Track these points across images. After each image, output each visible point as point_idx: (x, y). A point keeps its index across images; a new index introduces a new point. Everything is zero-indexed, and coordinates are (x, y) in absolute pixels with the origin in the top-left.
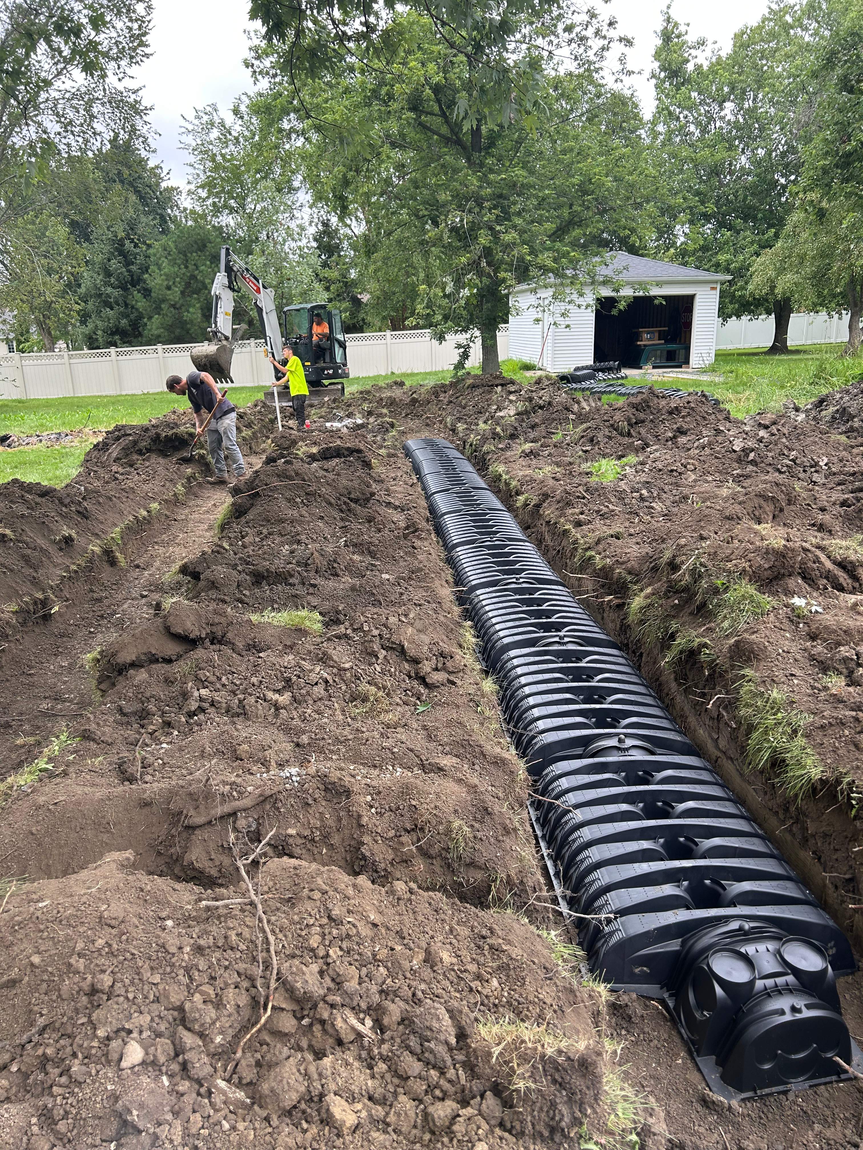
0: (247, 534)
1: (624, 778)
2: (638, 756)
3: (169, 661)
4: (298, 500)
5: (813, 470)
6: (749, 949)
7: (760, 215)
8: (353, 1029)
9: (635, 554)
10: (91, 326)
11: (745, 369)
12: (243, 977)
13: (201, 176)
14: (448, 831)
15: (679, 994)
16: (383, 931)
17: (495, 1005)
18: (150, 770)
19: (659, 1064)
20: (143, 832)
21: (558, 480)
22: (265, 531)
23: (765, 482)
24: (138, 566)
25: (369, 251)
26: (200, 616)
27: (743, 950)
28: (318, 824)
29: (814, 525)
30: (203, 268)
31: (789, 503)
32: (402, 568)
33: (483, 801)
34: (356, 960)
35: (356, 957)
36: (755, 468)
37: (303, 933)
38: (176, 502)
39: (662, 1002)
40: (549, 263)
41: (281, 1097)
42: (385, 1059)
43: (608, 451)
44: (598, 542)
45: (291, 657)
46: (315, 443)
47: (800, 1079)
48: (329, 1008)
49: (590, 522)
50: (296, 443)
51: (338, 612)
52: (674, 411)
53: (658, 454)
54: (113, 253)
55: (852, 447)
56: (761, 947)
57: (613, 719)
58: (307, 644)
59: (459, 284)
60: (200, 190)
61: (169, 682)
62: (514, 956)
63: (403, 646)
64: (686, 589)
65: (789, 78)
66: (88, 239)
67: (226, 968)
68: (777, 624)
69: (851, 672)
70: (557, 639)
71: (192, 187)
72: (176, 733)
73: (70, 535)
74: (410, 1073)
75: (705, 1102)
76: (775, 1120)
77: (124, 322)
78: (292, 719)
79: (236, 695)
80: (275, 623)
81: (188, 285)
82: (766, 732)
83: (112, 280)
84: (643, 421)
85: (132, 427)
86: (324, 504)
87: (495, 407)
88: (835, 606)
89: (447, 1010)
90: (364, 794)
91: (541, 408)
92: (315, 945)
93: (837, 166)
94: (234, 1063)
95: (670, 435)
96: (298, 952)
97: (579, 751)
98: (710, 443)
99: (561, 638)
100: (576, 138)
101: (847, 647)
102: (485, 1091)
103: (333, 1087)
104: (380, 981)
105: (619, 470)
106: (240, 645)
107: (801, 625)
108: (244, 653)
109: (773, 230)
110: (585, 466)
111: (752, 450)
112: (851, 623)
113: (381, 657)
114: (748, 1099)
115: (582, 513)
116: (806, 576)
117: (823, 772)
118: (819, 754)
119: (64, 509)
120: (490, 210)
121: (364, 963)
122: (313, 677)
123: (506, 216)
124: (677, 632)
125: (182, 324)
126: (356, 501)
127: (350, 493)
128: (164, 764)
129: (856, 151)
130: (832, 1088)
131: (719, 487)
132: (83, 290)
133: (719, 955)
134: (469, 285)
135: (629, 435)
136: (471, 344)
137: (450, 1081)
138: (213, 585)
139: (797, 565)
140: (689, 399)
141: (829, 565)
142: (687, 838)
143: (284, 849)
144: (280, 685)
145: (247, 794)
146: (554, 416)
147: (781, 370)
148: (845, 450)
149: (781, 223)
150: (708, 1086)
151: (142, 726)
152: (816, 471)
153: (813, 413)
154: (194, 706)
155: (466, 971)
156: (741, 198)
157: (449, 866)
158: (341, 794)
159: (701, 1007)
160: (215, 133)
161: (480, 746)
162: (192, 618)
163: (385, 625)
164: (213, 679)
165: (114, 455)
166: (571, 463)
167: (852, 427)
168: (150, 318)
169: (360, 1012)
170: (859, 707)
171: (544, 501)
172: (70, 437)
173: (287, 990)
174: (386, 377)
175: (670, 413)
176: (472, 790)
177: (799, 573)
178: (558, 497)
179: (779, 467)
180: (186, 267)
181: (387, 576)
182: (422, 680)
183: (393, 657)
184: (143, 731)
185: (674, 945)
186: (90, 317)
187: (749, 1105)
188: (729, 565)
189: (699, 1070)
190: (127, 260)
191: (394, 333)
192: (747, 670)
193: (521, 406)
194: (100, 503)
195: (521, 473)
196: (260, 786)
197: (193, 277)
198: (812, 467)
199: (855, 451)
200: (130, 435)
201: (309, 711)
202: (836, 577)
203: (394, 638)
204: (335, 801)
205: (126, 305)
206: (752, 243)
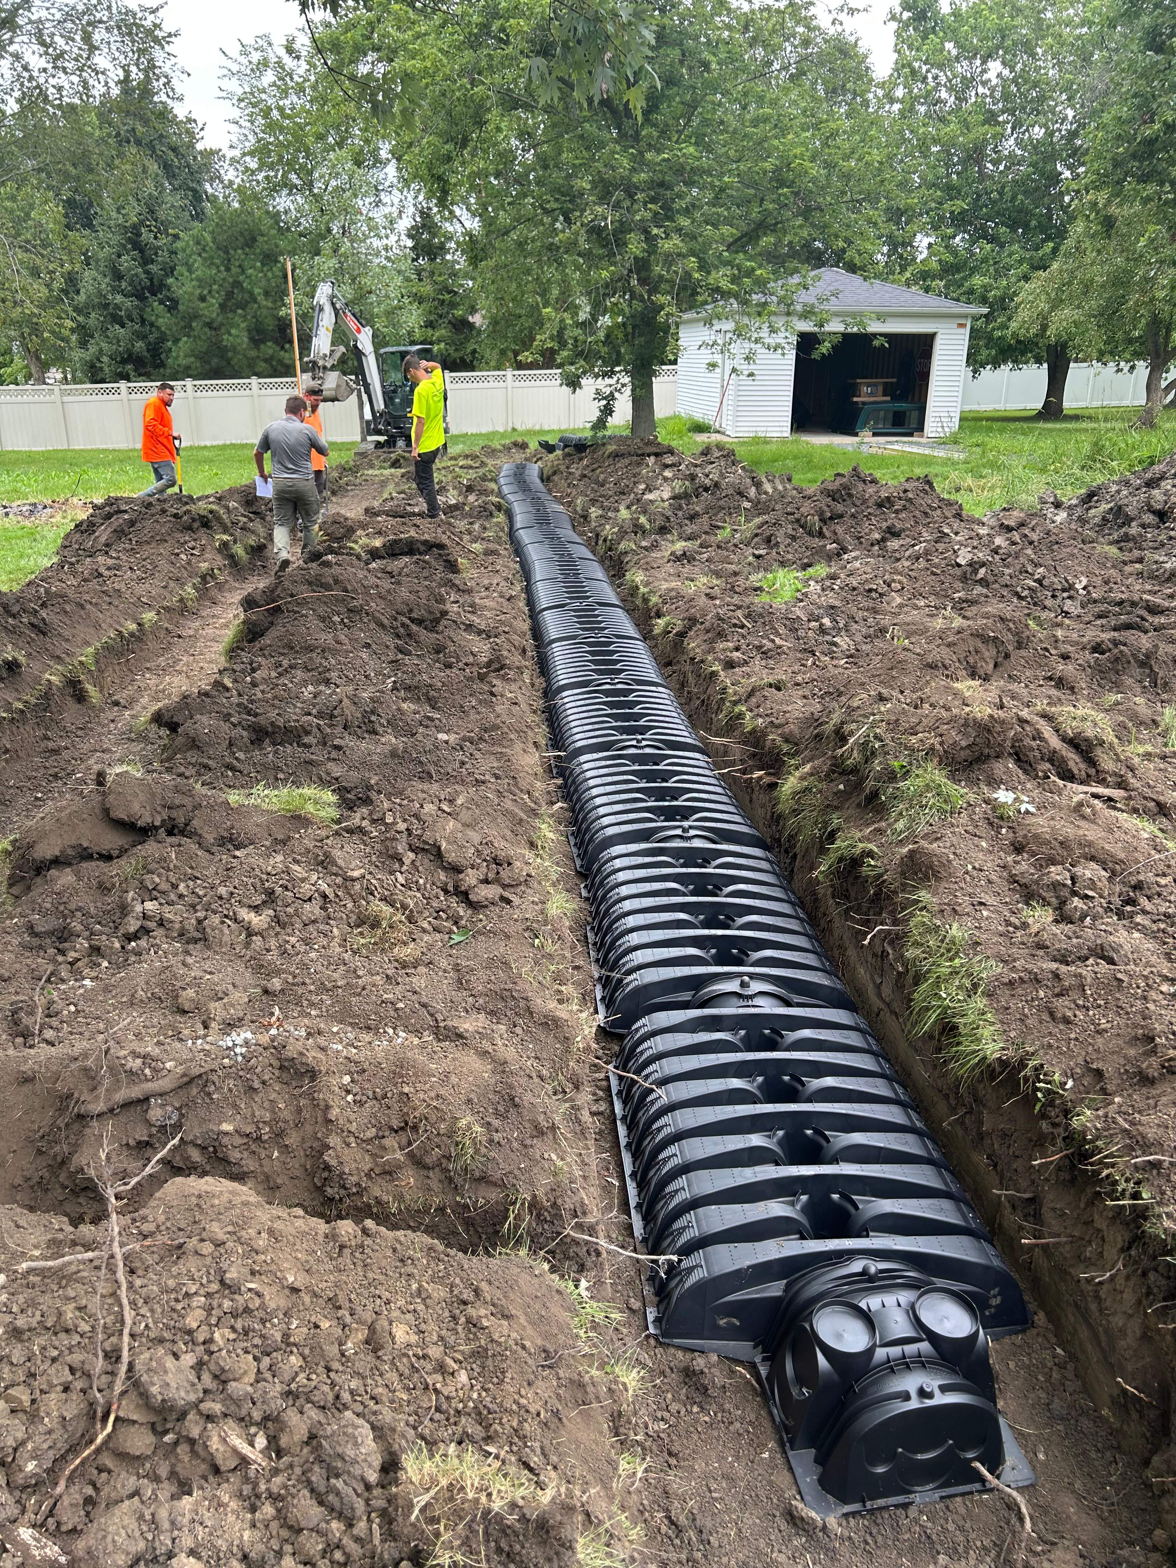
0: (260, 666)
1: (742, 1040)
2: (768, 1007)
3: (107, 858)
4: (336, 619)
5: (1065, 595)
6: (872, 1302)
7: (1034, 223)
8: (235, 1451)
9: (797, 714)
10: (93, 349)
11: (998, 441)
12: (78, 1374)
13: (250, 137)
14: (451, 1133)
15: (774, 1358)
16: (307, 1299)
17: (458, 1412)
18: (54, 1022)
19: (737, 1458)
20: (19, 1119)
21: (713, 598)
22: (286, 663)
23: (986, 616)
24: (116, 703)
25: (476, 257)
26: (153, 795)
27: (863, 1305)
28: (268, 1116)
29: (1050, 678)
30: (250, 271)
31: (1020, 646)
32: (471, 725)
33: (511, 1087)
34: (256, 1346)
35: (257, 1341)
36: (985, 591)
37: (179, 1307)
38: (183, 609)
39: (752, 1367)
40: (725, 284)
41: (101, 1561)
42: (274, 1498)
43: (790, 556)
44: (751, 694)
45: (279, 858)
46: (380, 533)
47: (928, 1487)
48: (202, 1422)
49: (746, 663)
50: (354, 531)
51: (369, 788)
52: (885, 503)
53: (857, 564)
54: (124, 246)
55: (1125, 563)
56: (890, 1299)
57: (741, 951)
58: (306, 839)
59: (598, 309)
60: (248, 159)
61: (104, 888)
62: (496, 1337)
63: (439, 848)
64: (854, 770)
65: (1083, 26)
66: (89, 225)
67: (54, 1360)
68: (970, 828)
69: (1063, 902)
70: (678, 832)
71: (237, 153)
72: (105, 964)
73: (15, 659)
74: (303, 1524)
75: (792, 1518)
76: (886, 1546)
77: (139, 345)
78: (268, 950)
79: (196, 911)
80: (265, 806)
81: (230, 295)
82: (937, 984)
83: (124, 284)
84: (841, 516)
85: (129, 501)
86: (373, 625)
87: (643, 486)
88: (1054, 805)
89: (373, 1428)
90: (340, 1072)
91: (706, 489)
92: (194, 1325)
93: (1134, 156)
94: (52, 1501)
95: (877, 536)
96: (167, 1335)
97: (686, 996)
98: (927, 552)
99: (685, 830)
100: (774, 103)
101: (1060, 867)
102: (402, 1559)
103: (187, 1542)
104: (287, 1377)
105: (800, 586)
106: (210, 838)
107: (1004, 831)
108: (215, 849)
109: (1051, 245)
110: (755, 579)
111: (983, 565)
112: (1070, 831)
113: (407, 862)
114: (853, 1514)
115: (737, 649)
116: (1020, 758)
117: (1003, 1049)
118: (1002, 1022)
119: (10, 620)
120: (645, 204)
121: (269, 1350)
122: (306, 889)
123: (668, 213)
124: (839, 829)
125: (222, 351)
126: (419, 622)
127: (411, 611)
128: (78, 1011)
129: (1158, 137)
130: (972, 1501)
131: (932, 616)
132: (82, 298)
133: (828, 1310)
134: (612, 311)
135: (821, 534)
136: (617, 395)
137: (357, 1540)
138: (194, 744)
139: (1008, 743)
140: (908, 486)
141: (1055, 742)
142: (817, 1131)
143: (215, 1152)
144: (258, 900)
145: (165, 1072)
146: (722, 503)
147: (1046, 444)
148: (1114, 567)
149: (1061, 234)
150: (800, 1493)
151: (62, 952)
152: (1070, 597)
153: (1079, 511)
154: (133, 925)
155: (425, 1357)
156: (1008, 196)
157: (450, 1180)
158: (303, 1074)
159: (801, 1381)
160: (269, 77)
161: (526, 999)
162: (142, 797)
163: (416, 816)
164: (164, 886)
165: (103, 539)
166: (736, 574)
167: (1126, 534)
168: (176, 341)
169: (252, 1424)
170: (1064, 956)
171: (690, 629)
172: (48, 510)
173: (141, 1395)
174: (503, 435)
175: (880, 505)
176: (501, 1068)
177: (1010, 754)
178: (707, 624)
179: (1019, 589)
180: (228, 269)
181: (445, 737)
182: (464, 896)
183: (424, 862)
184: (60, 958)
185: (775, 1289)
186: (92, 337)
187: (852, 1522)
188: (913, 739)
189: (791, 1469)
190: (145, 255)
191: (517, 373)
192: (923, 893)
193: (678, 486)
194: (66, 612)
195: (665, 586)
196: (186, 1061)
197: (237, 284)
198: (1064, 590)
199: (1128, 569)
200: (125, 511)
201: (293, 940)
202: (1063, 761)
203: (428, 836)
204: (294, 1084)
205: (143, 321)
206: (1021, 262)
